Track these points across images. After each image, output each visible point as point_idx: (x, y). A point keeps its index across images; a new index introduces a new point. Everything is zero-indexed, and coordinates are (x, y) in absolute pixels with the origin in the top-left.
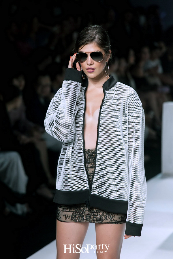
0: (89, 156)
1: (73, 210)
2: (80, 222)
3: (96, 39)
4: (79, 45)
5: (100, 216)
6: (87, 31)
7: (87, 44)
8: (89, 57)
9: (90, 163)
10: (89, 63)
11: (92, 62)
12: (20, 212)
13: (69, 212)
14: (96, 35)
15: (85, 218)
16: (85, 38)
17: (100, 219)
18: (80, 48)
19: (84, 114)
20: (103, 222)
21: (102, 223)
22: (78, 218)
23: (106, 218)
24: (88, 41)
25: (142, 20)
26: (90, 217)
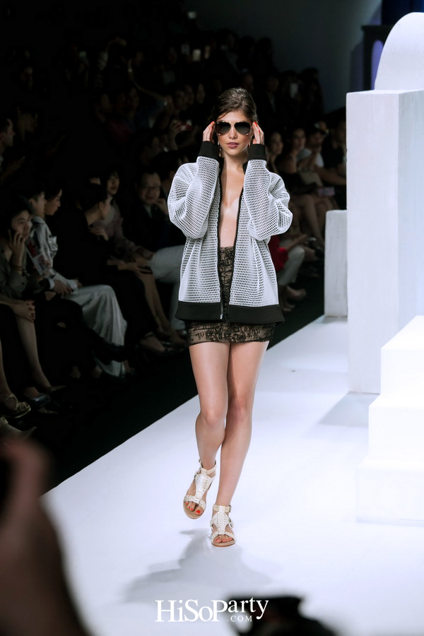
0: (227, 256)
1: (207, 327)
2: (217, 341)
3: (243, 106)
4: (219, 112)
5: (242, 332)
6: (231, 94)
7: (230, 111)
8: (233, 128)
9: (229, 265)
10: (232, 136)
11: (236, 134)
12: (116, 373)
13: (203, 329)
14: (242, 100)
15: (223, 336)
16: (227, 103)
17: (242, 336)
18: (220, 117)
19: (220, 204)
20: (246, 340)
21: (244, 342)
22: (215, 337)
23: (249, 334)
24: (232, 108)
25: (294, 89)
26: (230, 334)
